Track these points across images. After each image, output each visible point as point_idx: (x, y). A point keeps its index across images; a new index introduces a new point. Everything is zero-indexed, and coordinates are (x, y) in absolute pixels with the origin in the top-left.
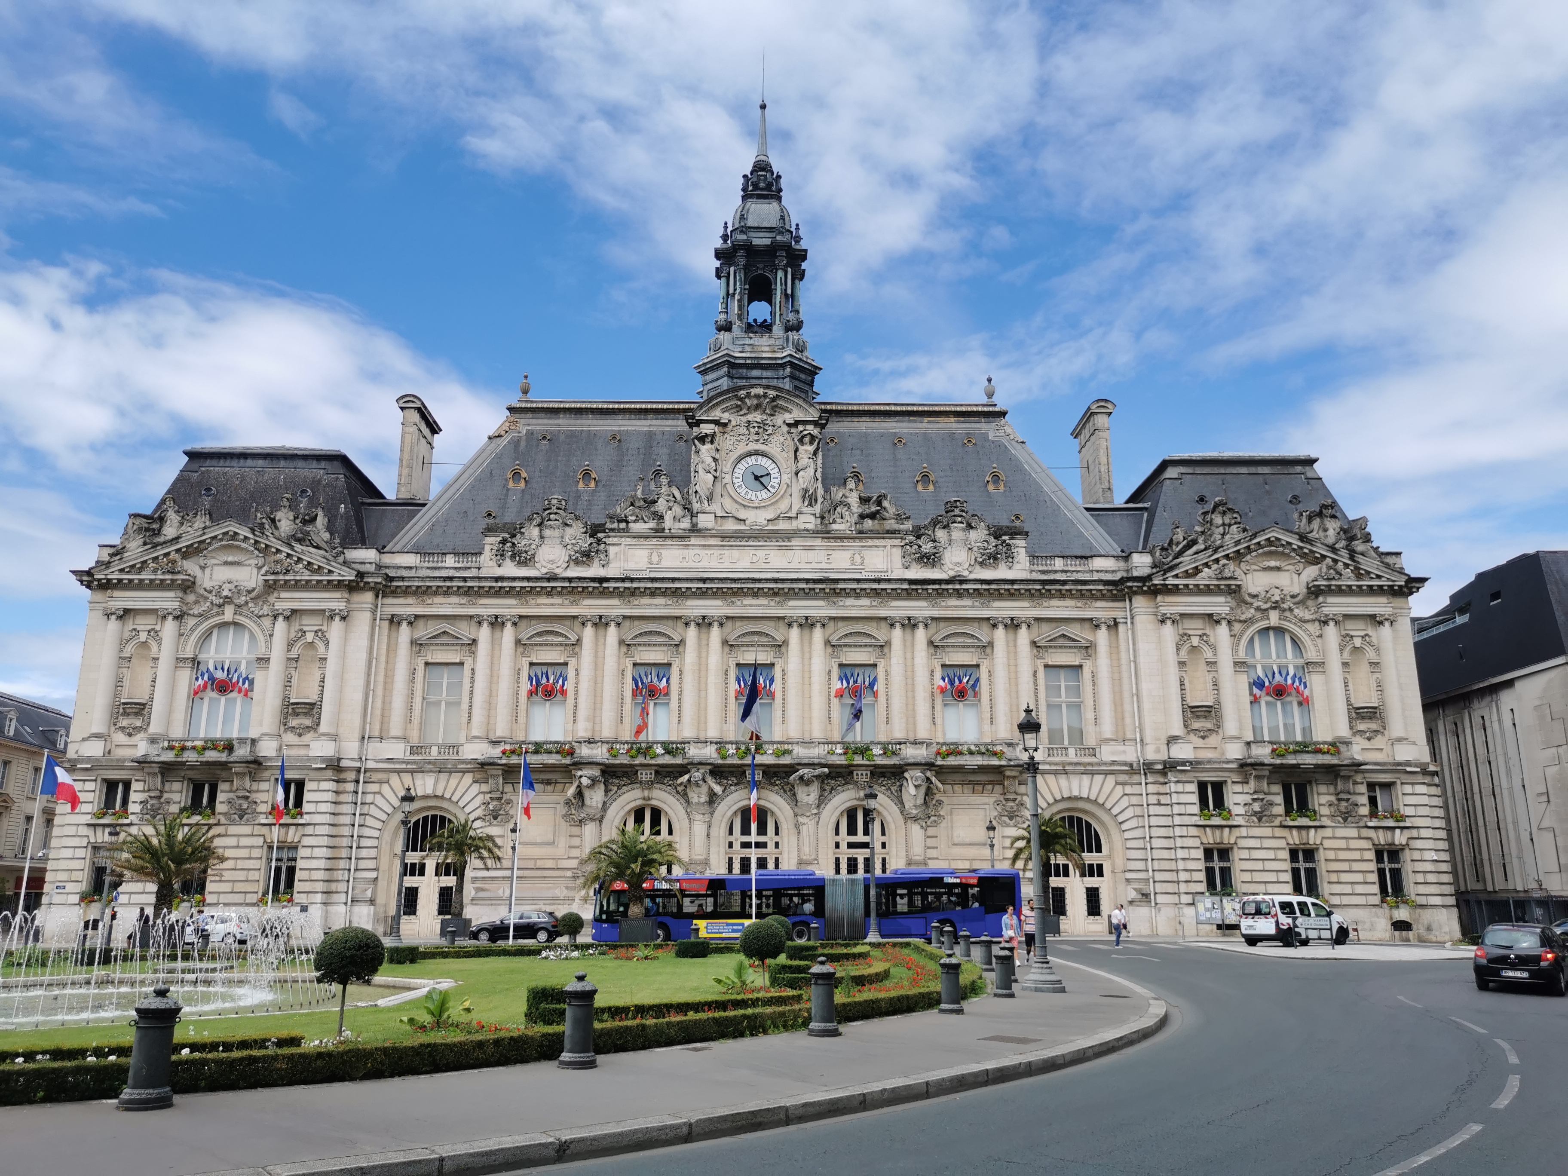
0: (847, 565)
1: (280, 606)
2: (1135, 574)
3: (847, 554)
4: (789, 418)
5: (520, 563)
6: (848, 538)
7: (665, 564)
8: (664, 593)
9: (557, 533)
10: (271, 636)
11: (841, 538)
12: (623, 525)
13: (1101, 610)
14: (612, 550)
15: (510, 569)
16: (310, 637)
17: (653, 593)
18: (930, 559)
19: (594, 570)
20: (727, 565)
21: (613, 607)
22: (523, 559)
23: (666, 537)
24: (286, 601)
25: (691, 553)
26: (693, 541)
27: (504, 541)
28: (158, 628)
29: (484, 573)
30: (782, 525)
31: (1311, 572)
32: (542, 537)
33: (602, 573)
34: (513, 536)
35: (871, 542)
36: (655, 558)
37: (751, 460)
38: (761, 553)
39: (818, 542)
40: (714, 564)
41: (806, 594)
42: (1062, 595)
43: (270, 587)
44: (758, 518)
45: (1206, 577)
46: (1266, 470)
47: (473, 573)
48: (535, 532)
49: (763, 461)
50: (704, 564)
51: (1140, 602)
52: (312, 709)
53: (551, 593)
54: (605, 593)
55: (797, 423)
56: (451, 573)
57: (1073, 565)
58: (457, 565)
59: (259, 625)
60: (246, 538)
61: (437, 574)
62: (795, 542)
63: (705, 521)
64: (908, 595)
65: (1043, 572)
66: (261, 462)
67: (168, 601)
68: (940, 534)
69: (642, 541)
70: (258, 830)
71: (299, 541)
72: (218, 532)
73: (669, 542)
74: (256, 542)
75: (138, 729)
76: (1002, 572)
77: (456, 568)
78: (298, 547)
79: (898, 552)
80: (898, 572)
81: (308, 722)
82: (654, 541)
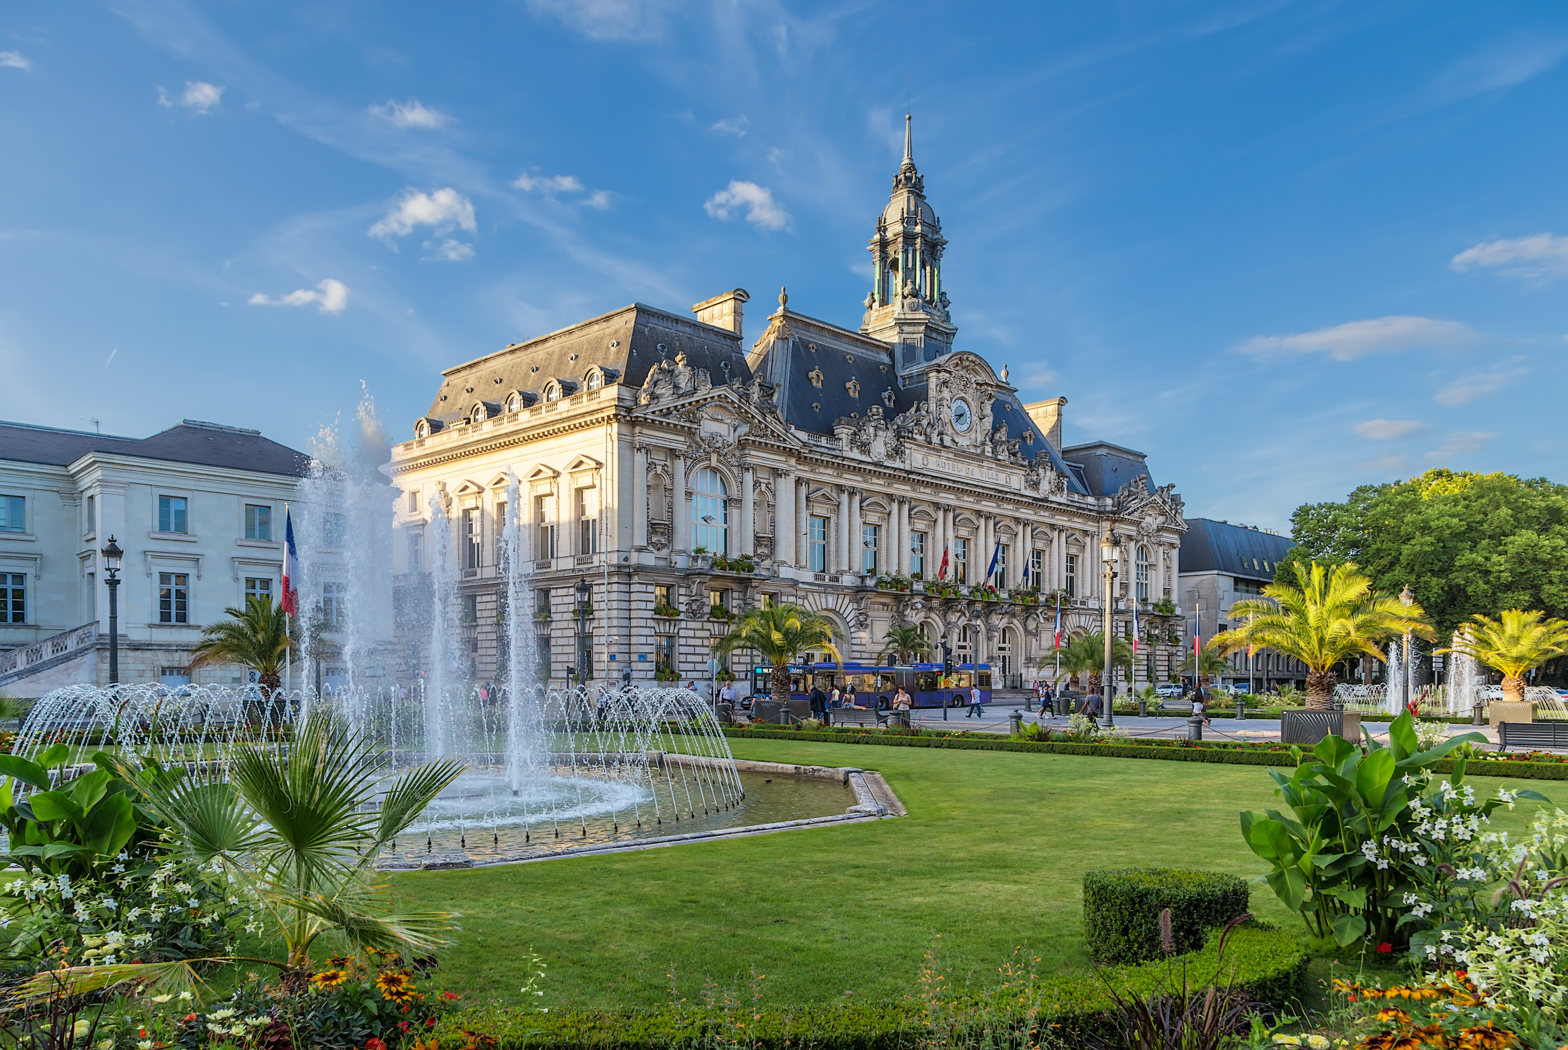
0: (1005, 483)
1: (749, 460)
2: (1108, 509)
3: (1004, 476)
4: (980, 380)
5: (863, 452)
6: (1005, 465)
7: (928, 466)
8: (928, 485)
9: (884, 434)
10: (741, 483)
11: (1002, 466)
12: (910, 435)
13: (1091, 527)
14: (907, 451)
15: (856, 454)
16: (763, 486)
18: (1035, 485)
19: (898, 464)
21: (907, 491)
22: (865, 448)
23: (931, 449)
24: (755, 457)
25: (940, 460)
26: (942, 453)
27: (855, 434)
28: (668, 463)
29: (845, 454)
30: (972, 450)
31: (1161, 519)
32: (876, 435)
33: (901, 466)
34: (860, 431)
35: (1014, 470)
36: (926, 462)
37: (959, 402)
38: (970, 468)
39: (993, 465)
40: (951, 471)
41: (990, 498)
42: (1080, 515)
43: (742, 445)
44: (963, 442)
45: (1135, 516)
46: (1131, 457)
47: (837, 453)
48: (872, 430)
49: (964, 404)
50: (947, 470)
51: (1107, 525)
52: (772, 543)
53: (876, 475)
54: (906, 481)
55: (981, 385)
56: (827, 451)
57: (1080, 499)
58: (830, 446)
59: (732, 473)
60: (733, 402)
61: (821, 451)
62: (985, 463)
63: (947, 441)
64: (1025, 505)
65: (1073, 502)
67: (678, 442)
68: (1041, 471)
69: (920, 448)
71: (772, 413)
72: (716, 393)
73: (932, 452)
74: (740, 407)
75: (664, 546)
76: (1058, 498)
77: (830, 449)
78: (769, 418)
79: (1023, 479)
80: (1025, 491)
81: (766, 551)
82: (924, 449)
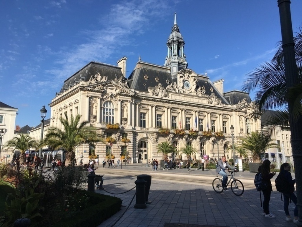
0: (201, 102)
1: (120, 99)
2: (234, 108)
3: (201, 100)
6: (201, 97)
7: (177, 98)
9: (162, 91)
10: (118, 104)
12: (170, 91)
13: (230, 113)
14: (169, 95)
15: (154, 96)
16: (124, 105)
17: (176, 104)
18: (211, 103)
19: (167, 98)
20: (185, 100)
21: (170, 105)
22: (156, 95)
24: (122, 98)
25: (180, 97)
26: (181, 95)
27: (153, 91)
28: (96, 100)
29: (150, 96)
30: (191, 94)
34: (155, 90)
35: (204, 99)
36: (176, 97)
37: (186, 82)
38: (190, 98)
39: (197, 98)
40: (184, 100)
41: (196, 106)
42: (226, 110)
44: (188, 92)
45: (243, 110)
47: (148, 96)
48: (158, 90)
49: (188, 82)
50: (182, 99)
51: (235, 113)
52: (126, 120)
53: (161, 102)
54: (169, 103)
55: (193, 76)
56: (145, 96)
57: (226, 106)
58: (146, 94)
59: (115, 102)
60: (114, 84)
61: (142, 95)
62: (194, 97)
63: (182, 91)
64: (209, 108)
65: (223, 106)
66: (106, 67)
67: (100, 95)
69: (173, 94)
70: (121, 143)
72: (109, 82)
73: (177, 95)
74: (116, 85)
76: (219, 106)
77: (146, 95)
79: (207, 101)
80: (207, 104)
81: (125, 122)
82: (175, 94)
